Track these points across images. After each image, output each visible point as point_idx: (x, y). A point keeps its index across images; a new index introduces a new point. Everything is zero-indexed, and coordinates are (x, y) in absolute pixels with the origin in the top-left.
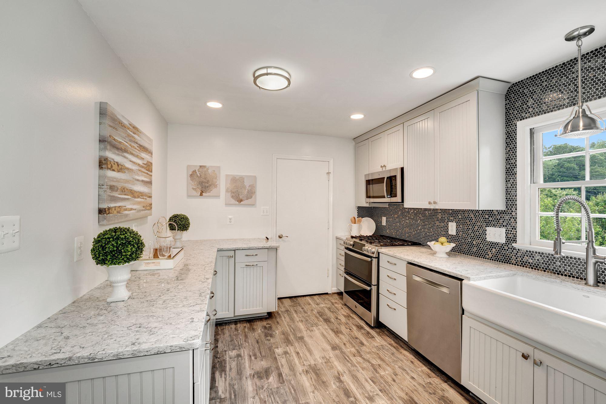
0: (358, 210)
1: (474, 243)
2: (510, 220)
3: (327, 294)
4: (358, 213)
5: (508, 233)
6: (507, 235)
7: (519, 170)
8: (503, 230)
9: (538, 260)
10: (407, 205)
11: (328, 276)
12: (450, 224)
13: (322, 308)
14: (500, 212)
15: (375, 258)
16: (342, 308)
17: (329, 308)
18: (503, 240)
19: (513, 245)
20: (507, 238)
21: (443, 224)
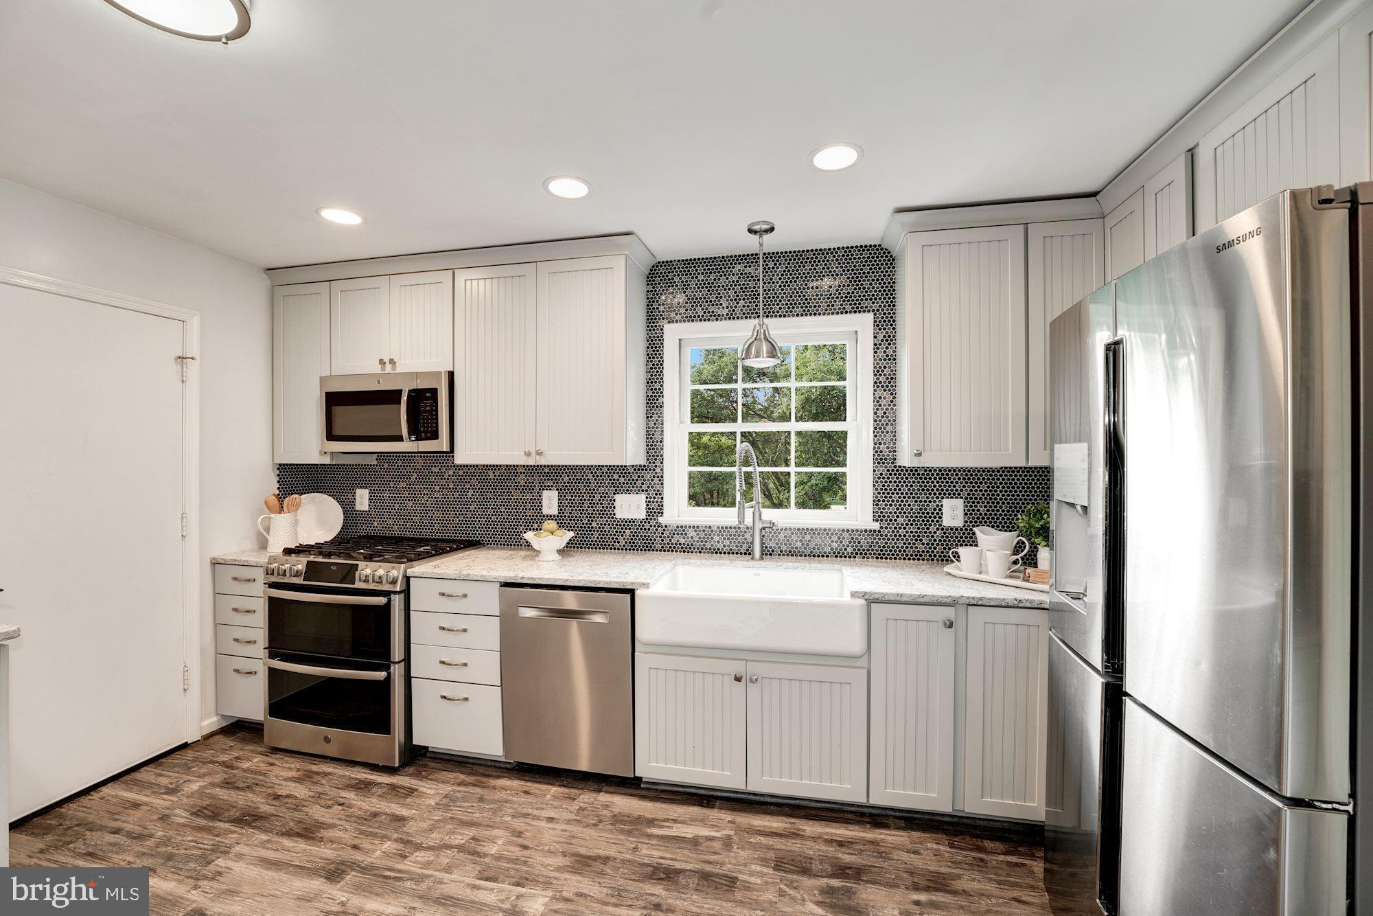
0: (278, 475)
1: (594, 524)
2: (652, 480)
3: (185, 746)
4: (278, 482)
5: (649, 502)
6: (647, 505)
7: (667, 400)
8: (643, 497)
9: (692, 538)
10: (461, 458)
11: (185, 690)
12: (546, 494)
13: (201, 793)
14: (637, 469)
15: (399, 593)
16: (272, 764)
17: (227, 783)
18: (641, 514)
19: (660, 519)
20: (648, 509)
21: (529, 496)
